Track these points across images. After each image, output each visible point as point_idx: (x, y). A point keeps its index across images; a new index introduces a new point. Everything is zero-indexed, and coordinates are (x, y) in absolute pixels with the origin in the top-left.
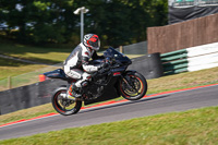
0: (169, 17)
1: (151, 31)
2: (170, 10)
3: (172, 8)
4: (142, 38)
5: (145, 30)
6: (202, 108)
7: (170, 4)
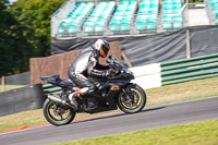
0: (53, 48)
1: (34, 62)
2: (53, 42)
3: (55, 39)
4: (25, 68)
5: (28, 61)
6: (82, 139)
7: (53, 35)
